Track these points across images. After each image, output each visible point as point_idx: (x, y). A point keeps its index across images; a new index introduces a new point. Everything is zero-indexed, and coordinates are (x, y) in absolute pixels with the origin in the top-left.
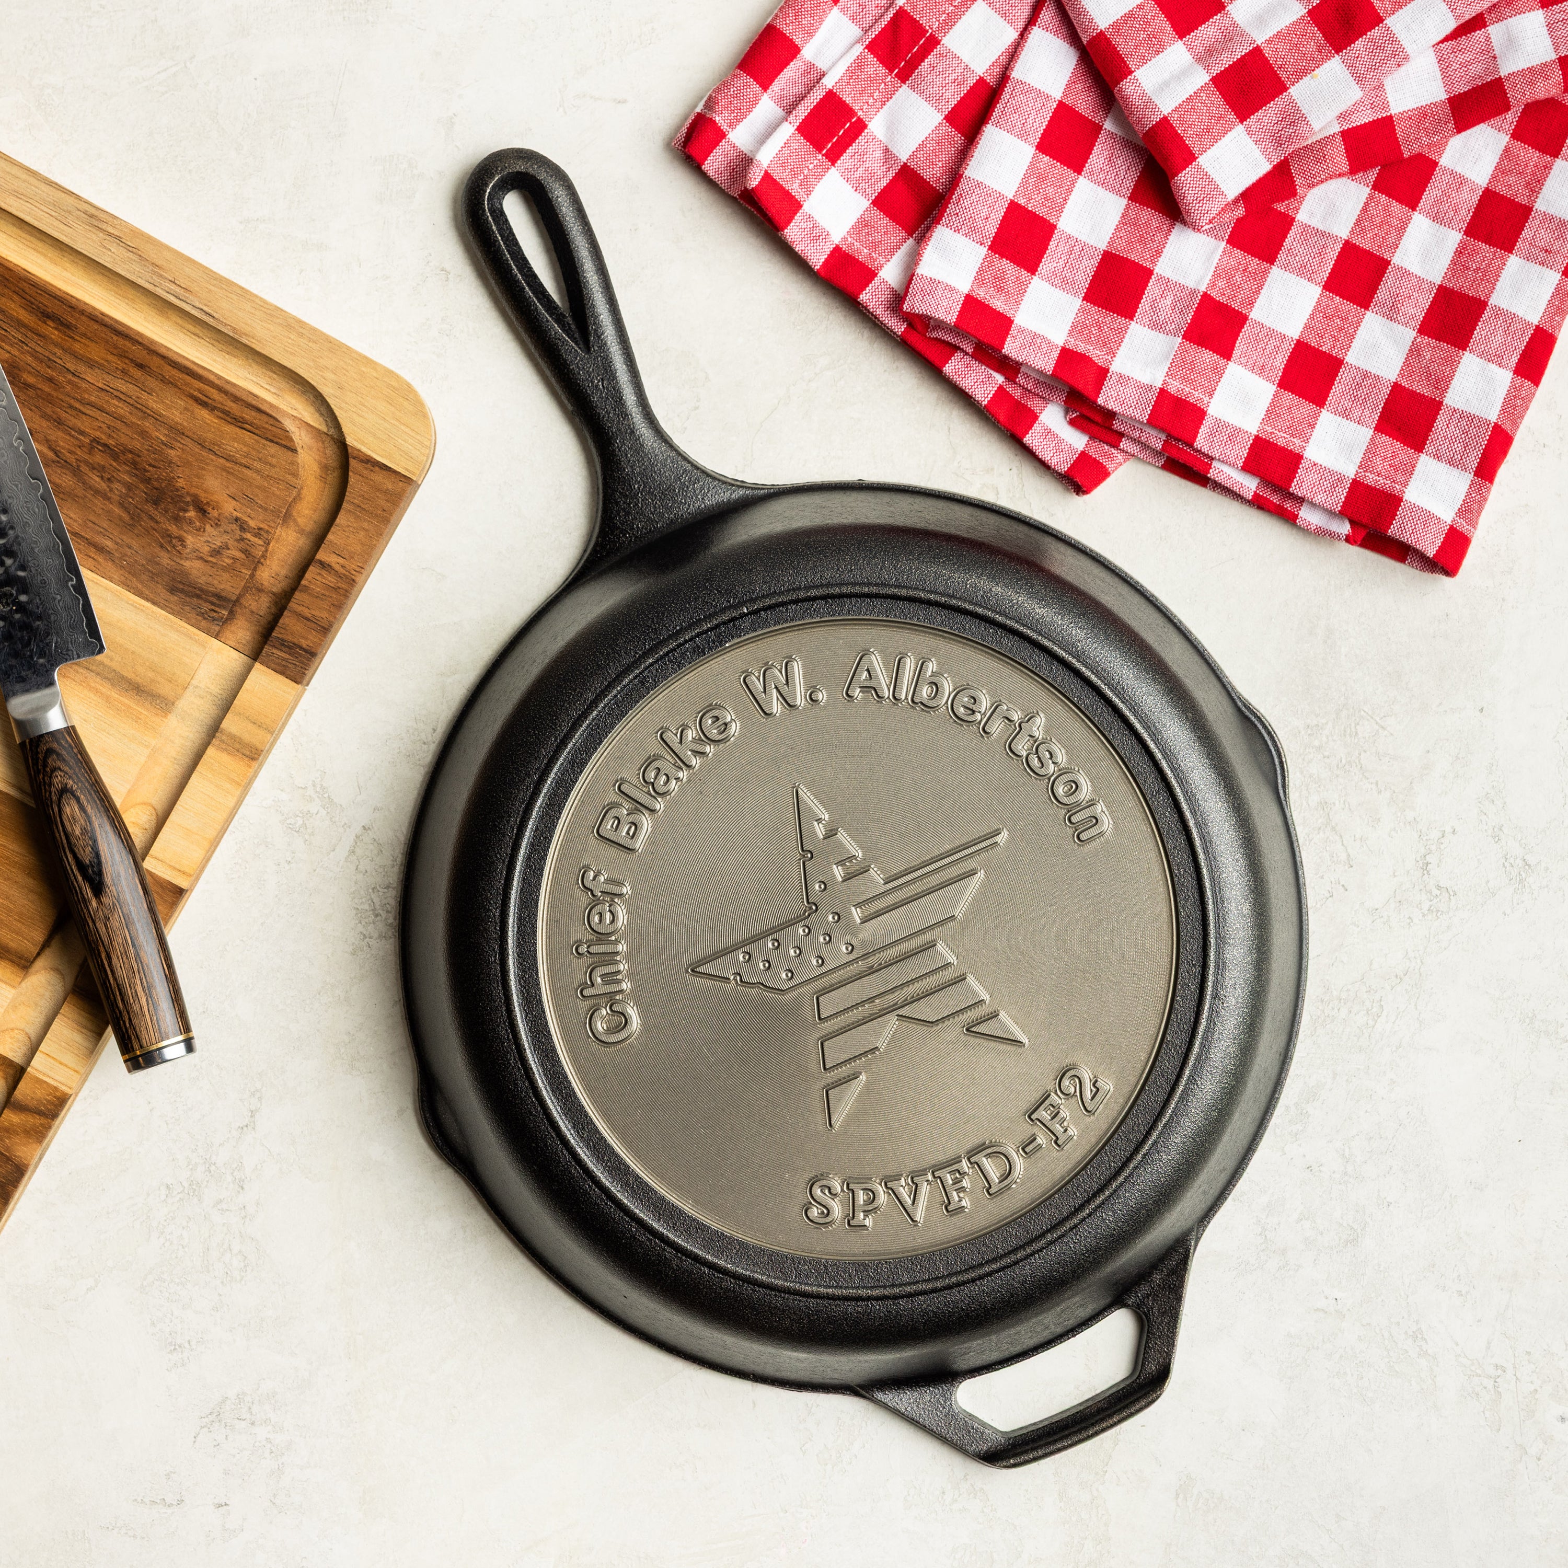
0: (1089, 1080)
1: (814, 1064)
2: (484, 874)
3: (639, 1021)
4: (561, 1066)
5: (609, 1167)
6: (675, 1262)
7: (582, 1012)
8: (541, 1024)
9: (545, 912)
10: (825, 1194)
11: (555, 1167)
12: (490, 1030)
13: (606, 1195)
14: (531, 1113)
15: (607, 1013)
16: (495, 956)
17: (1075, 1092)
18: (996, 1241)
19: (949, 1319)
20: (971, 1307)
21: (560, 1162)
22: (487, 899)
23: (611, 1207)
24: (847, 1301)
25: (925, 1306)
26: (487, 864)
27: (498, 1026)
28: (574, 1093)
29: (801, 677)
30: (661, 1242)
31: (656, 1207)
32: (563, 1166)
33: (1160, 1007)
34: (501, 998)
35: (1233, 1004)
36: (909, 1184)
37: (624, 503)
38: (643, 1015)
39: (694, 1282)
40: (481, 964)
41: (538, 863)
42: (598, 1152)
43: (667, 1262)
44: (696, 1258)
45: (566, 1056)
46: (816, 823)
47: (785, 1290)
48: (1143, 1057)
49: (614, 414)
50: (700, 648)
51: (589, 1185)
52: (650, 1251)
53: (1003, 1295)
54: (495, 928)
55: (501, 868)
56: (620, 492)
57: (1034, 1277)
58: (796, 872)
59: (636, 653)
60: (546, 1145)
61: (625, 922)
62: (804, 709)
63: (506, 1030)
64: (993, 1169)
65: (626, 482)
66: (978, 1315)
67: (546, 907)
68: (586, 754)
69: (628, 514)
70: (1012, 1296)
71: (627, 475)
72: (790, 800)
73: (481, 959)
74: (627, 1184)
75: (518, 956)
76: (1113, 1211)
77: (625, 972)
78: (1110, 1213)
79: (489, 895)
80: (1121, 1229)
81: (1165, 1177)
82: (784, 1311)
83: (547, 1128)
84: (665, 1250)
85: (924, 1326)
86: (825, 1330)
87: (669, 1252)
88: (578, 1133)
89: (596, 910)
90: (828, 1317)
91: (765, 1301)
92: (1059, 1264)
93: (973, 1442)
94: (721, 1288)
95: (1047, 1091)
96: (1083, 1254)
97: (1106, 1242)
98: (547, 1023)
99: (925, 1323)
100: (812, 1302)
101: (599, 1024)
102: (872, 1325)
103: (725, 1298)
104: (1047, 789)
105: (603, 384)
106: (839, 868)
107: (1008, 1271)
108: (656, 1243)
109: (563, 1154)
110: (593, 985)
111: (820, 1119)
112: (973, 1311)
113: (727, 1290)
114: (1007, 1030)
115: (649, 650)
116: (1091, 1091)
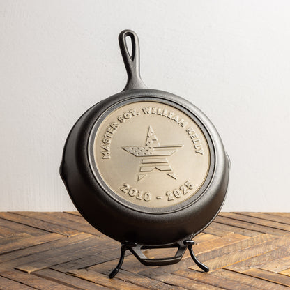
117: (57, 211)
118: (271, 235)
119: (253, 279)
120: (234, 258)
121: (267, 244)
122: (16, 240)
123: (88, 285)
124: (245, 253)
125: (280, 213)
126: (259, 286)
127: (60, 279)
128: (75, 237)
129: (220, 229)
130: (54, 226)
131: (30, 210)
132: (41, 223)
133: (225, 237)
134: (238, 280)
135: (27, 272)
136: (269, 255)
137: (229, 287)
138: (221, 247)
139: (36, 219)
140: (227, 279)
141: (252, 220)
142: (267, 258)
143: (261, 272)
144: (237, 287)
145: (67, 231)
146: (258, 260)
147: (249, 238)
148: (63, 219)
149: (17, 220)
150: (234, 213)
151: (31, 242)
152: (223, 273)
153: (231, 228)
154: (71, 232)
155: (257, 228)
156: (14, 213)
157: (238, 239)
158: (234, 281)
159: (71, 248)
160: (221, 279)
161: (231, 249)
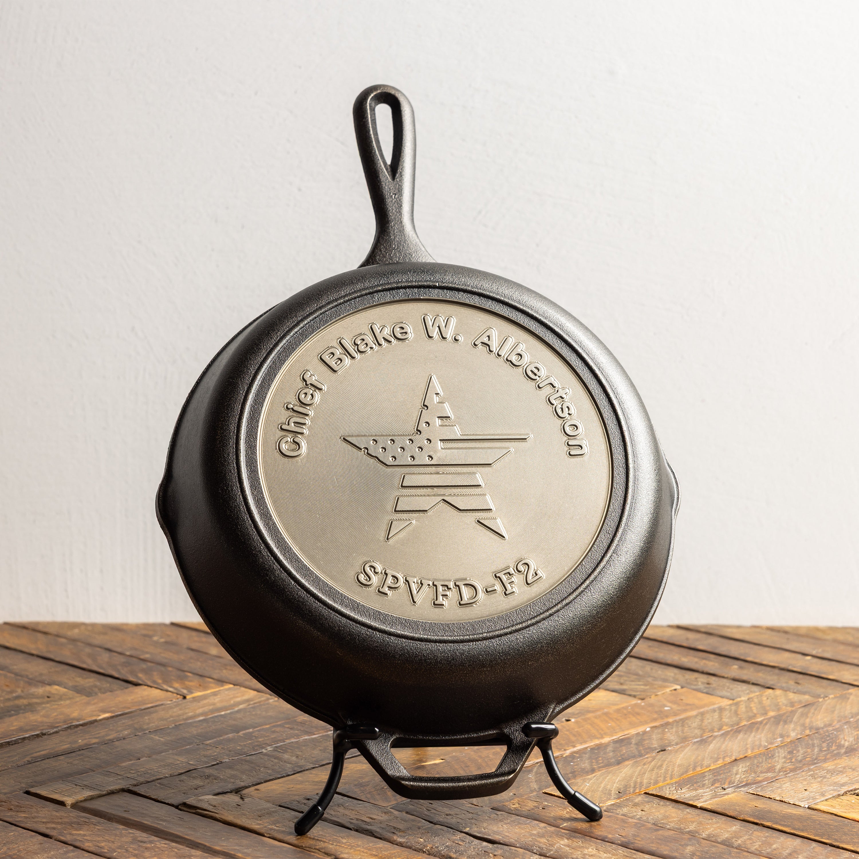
0: (533, 569)
1: (390, 506)
2: (253, 352)
3: (306, 451)
4: (256, 455)
5: (261, 513)
6: (278, 572)
7: (277, 436)
8: (254, 432)
9: (278, 383)
10: (371, 571)
11: (233, 502)
12: (226, 425)
13: (254, 525)
14: (231, 472)
15: (291, 441)
16: (243, 392)
17: (524, 572)
18: (455, 628)
19: (414, 658)
20: (429, 656)
21: (236, 500)
22: (251, 364)
23: (255, 532)
24: (363, 626)
25: (404, 645)
26: (257, 348)
27: (231, 424)
28: (258, 471)
29: (454, 327)
30: (274, 559)
31: (278, 541)
32: (237, 503)
33: (584, 548)
34: (238, 412)
35: (623, 560)
36: (418, 583)
37: (384, 252)
38: (309, 448)
39: (284, 587)
40: (234, 393)
41: (284, 357)
42: (259, 504)
43: (273, 571)
44: (290, 574)
45: (260, 453)
46: (435, 395)
47: (332, 607)
48: (566, 569)
49: (395, 211)
50: (407, 293)
51: (247, 517)
52: (266, 562)
53: (449, 656)
54: (249, 379)
55: (264, 353)
56: (384, 246)
57: (469, 654)
58: (416, 414)
59: (374, 283)
60: (232, 490)
61: (318, 403)
62: (449, 342)
63: (234, 428)
64: (466, 593)
65: (389, 242)
66: (431, 663)
67: (279, 381)
68: (330, 318)
69: (385, 257)
70: (453, 660)
71: (391, 240)
72: (426, 380)
73: (235, 390)
74: (268, 525)
75: (256, 396)
76: (523, 637)
77: (308, 426)
78: (522, 637)
79: (252, 362)
80: (524, 649)
81: (557, 632)
82: (327, 619)
83: (236, 481)
84: (274, 564)
85: (399, 657)
86: (345, 639)
87: (276, 566)
88: (252, 491)
89: (305, 391)
90: (350, 631)
91: (318, 610)
92: (485, 652)
93: (392, 769)
94: (297, 594)
95: (509, 566)
96: (499, 653)
97: (514, 652)
98: (257, 432)
99: (401, 655)
100: (344, 620)
101: (284, 445)
102: (371, 645)
103: (297, 601)
104: (561, 425)
105: (395, 196)
106: (440, 420)
107: (456, 645)
108: (271, 559)
109: (239, 497)
110: (288, 424)
111: (382, 535)
112: (429, 659)
113: (300, 597)
114: (499, 529)
115: (381, 284)
116: (533, 575)
117: (152, 620)
118: (791, 695)
119: (736, 827)
120: (678, 762)
121: (778, 720)
122: (31, 708)
123: (245, 842)
124: (712, 746)
125: (817, 629)
126: (755, 847)
127: (162, 825)
128: (205, 697)
129: (639, 677)
130: (144, 666)
131: (72, 618)
132: (105, 656)
133: (653, 700)
134: (692, 827)
135: (62, 804)
136: (782, 753)
137: (665, 850)
138: (640, 729)
139: (90, 645)
140: (658, 826)
141: (734, 649)
142: (779, 762)
143: (761, 804)
144: (689, 849)
145: (182, 679)
146: (751, 770)
147: (725, 703)
148: (169, 644)
149: (32, 648)
150: (679, 627)
151: (75, 715)
152: (647, 807)
153: (671, 673)
154: (193, 682)
155: (749, 673)
156: (23, 627)
157: (693, 707)
158: (681, 831)
159: (194, 731)
160: (640, 825)
161: (671, 735)
